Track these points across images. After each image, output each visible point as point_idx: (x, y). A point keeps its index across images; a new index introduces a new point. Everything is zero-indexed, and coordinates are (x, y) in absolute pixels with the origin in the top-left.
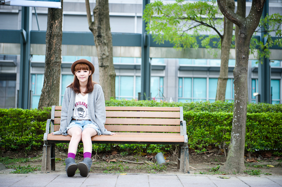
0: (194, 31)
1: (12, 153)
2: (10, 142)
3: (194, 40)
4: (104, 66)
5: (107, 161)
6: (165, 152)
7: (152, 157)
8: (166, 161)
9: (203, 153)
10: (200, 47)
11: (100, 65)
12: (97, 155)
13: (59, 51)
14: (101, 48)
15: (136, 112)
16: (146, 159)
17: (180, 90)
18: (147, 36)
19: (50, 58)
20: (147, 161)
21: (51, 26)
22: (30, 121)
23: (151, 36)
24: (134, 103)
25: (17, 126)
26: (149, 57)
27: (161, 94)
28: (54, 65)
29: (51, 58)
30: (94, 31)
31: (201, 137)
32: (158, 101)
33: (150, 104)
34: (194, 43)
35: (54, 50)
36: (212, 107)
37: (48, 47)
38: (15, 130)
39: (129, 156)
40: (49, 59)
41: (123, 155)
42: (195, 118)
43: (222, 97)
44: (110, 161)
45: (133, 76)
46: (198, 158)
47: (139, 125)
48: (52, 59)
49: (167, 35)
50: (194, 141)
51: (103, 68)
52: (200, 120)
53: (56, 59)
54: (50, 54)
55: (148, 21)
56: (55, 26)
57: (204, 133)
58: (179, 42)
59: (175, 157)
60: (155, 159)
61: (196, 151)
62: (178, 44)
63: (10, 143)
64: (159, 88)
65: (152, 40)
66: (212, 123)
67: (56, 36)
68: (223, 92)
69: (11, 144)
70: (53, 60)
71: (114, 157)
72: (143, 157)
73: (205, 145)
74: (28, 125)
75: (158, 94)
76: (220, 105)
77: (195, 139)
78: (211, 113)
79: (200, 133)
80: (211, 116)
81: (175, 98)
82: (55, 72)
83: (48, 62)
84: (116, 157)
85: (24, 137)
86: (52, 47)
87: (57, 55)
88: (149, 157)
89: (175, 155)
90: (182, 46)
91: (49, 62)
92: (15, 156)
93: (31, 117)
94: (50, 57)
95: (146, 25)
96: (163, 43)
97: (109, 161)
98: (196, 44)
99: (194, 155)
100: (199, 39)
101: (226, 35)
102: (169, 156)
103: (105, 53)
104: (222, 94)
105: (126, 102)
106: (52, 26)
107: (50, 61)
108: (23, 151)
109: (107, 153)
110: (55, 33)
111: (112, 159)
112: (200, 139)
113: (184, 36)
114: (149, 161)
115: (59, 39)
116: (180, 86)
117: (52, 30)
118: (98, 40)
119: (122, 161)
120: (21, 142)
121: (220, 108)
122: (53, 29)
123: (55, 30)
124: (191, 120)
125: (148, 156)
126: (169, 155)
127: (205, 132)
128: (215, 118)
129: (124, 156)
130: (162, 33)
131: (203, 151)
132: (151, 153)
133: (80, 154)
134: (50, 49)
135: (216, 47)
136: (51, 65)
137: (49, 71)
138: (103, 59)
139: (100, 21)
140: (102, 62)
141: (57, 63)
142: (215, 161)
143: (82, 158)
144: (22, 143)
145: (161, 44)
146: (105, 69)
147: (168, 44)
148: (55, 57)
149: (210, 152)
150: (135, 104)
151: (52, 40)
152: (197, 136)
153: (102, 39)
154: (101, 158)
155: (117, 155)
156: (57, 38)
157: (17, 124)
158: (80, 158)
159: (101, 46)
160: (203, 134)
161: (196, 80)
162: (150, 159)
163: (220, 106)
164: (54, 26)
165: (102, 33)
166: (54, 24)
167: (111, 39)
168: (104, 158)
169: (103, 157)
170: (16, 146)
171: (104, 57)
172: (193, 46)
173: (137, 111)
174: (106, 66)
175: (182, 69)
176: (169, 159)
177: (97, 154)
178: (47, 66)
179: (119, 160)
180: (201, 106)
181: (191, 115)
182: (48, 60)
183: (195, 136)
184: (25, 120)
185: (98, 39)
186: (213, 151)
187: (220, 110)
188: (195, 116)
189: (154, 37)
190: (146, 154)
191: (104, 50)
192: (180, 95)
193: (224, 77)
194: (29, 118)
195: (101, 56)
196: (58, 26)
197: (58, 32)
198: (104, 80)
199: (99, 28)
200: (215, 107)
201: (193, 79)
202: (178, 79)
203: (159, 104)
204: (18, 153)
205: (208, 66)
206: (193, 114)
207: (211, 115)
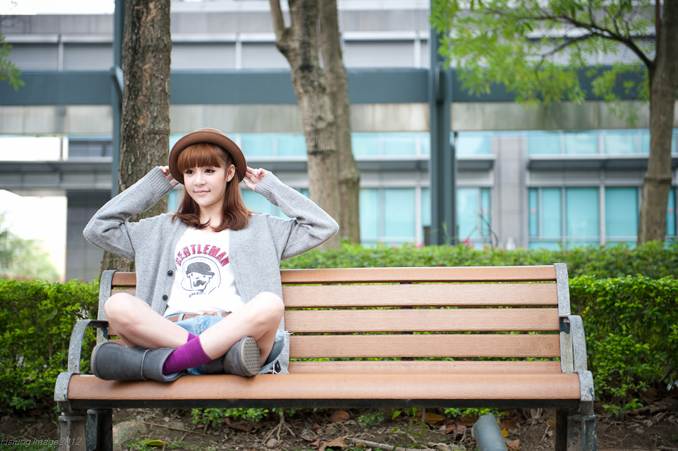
0: (572, 55)
1: (15, 422)
2: (10, 387)
3: (570, 81)
4: (322, 153)
5: (314, 444)
6: (503, 413)
7: (461, 429)
8: (509, 442)
9: (629, 414)
10: (590, 97)
11: (311, 149)
12: (282, 426)
13: (160, 96)
14: (311, 101)
15: (398, 285)
16: (442, 436)
17: (533, 218)
18: (442, 74)
19: (135, 121)
20: (444, 444)
21: (135, 20)
22: (70, 321)
23: (455, 73)
24: (408, 254)
25: (29, 336)
26: (450, 130)
27: (486, 227)
28: (148, 141)
29: (139, 118)
30: (291, 54)
31: (621, 360)
32: (479, 248)
33: (455, 255)
34: (573, 87)
35: (145, 96)
36: (638, 261)
37: (128, 85)
38: (25, 348)
39: (388, 427)
40: (131, 124)
41: (368, 424)
42: (599, 299)
43: (655, 232)
44: (325, 444)
45: (412, 188)
46: (614, 432)
47: (411, 333)
48: (140, 122)
49: (497, 68)
50: (600, 374)
51: (319, 157)
52: (617, 304)
53: (153, 123)
54: (133, 106)
55: (445, 30)
56: (149, 18)
57: (632, 349)
58: (530, 86)
59: (536, 427)
60: (473, 435)
61: (606, 406)
62: (527, 91)
63: (8, 393)
64: (478, 211)
65: (457, 84)
66: (658, 313)
67: (153, 52)
68: (657, 217)
69: (11, 395)
70: (144, 126)
71: (340, 431)
72: (432, 428)
73: (636, 388)
74: (65, 332)
75: (476, 228)
76: (660, 253)
77: (602, 367)
78: (653, 283)
79: (620, 348)
80: (655, 291)
81: (521, 239)
82: (149, 162)
83: (130, 132)
84: (346, 432)
85: (51, 372)
86: (139, 86)
87: (155, 110)
88: (452, 428)
89: (538, 423)
90: (539, 96)
91: (133, 132)
92: (23, 433)
93: (73, 308)
94: (136, 117)
95: (441, 41)
96: (488, 91)
97: (321, 445)
98: (577, 89)
99: (601, 420)
100: (585, 76)
101: (663, 59)
102: (518, 425)
103: (323, 115)
104: (657, 223)
105: (386, 252)
106: (139, 19)
107: (134, 129)
108: (52, 415)
109: (318, 417)
110: (147, 41)
111: (333, 436)
112: (620, 367)
113: (543, 70)
114: (453, 445)
115: (161, 59)
116: (533, 208)
117: (138, 33)
118: (303, 78)
119: (362, 447)
120: (42, 387)
121: (660, 263)
122: (142, 29)
123: (149, 31)
124: (586, 307)
125: (448, 426)
126: (517, 420)
127: (633, 346)
128: (666, 299)
129: (370, 427)
130: (483, 62)
131: (631, 407)
132: (458, 415)
133: (229, 423)
134: (134, 91)
135: (633, 96)
136: (139, 141)
137: (133, 160)
138: (317, 131)
139: (308, 24)
140: (316, 140)
141: (155, 134)
142: (672, 441)
143: (235, 435)
144: (45, 391)
145: (482, 95)
146: (323, 160)
147: (500, 94)
148: (150, 116)
149: (653, 408)
150: (409, 258)
151: (141, 65)
152: (610, 357)
153: (313, 76)
154: (297, 436)
155: (348, 423)
156: (155, 57)
157: (31, 330)
158: (228, 435)
159: (311, 97)
160: (629, 350)
161: (571, 194)
162: (455, 436)
163: (659, 257)
164: (147, 19)
165: (312, 58)
166: (145, 14)
167: (344, 81)
168: (306, 434)
169: (305, 432)
170: (26, 402)
171: (321, 125)
172: (570, 96)
173: (402, 282)
174: (328, 151)
175: (535, 167)
176: (518, 437)
177: (282, 421)
178: (125, 146)
179: (354, 439)
180: (603, 260)
181: (587, 290)
182: (127, 126)
183: (603, 359)
184: (56, 316)
185: (301, 75)
186: (662, 405)
187: (663, 269)
188: (598, 292)
189: (461, 77)
190: (441, 418)
191: (321, 107)
192: (533, 232)
193: (659, 177)
194: (67, 312)
195: (312, 125)
196: (156, 20)
197: (158, 39)
198: (322, 192)
199: (305, 45)
200: (645, 262)
201: (564, 191)
202: (525, 192)
203: (479, 254)
204: (35, 422)
205: (602, 155)
206: (592, 285)
207: (655, 288)
